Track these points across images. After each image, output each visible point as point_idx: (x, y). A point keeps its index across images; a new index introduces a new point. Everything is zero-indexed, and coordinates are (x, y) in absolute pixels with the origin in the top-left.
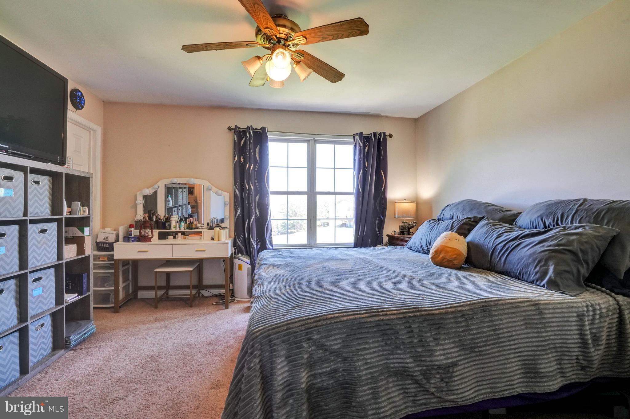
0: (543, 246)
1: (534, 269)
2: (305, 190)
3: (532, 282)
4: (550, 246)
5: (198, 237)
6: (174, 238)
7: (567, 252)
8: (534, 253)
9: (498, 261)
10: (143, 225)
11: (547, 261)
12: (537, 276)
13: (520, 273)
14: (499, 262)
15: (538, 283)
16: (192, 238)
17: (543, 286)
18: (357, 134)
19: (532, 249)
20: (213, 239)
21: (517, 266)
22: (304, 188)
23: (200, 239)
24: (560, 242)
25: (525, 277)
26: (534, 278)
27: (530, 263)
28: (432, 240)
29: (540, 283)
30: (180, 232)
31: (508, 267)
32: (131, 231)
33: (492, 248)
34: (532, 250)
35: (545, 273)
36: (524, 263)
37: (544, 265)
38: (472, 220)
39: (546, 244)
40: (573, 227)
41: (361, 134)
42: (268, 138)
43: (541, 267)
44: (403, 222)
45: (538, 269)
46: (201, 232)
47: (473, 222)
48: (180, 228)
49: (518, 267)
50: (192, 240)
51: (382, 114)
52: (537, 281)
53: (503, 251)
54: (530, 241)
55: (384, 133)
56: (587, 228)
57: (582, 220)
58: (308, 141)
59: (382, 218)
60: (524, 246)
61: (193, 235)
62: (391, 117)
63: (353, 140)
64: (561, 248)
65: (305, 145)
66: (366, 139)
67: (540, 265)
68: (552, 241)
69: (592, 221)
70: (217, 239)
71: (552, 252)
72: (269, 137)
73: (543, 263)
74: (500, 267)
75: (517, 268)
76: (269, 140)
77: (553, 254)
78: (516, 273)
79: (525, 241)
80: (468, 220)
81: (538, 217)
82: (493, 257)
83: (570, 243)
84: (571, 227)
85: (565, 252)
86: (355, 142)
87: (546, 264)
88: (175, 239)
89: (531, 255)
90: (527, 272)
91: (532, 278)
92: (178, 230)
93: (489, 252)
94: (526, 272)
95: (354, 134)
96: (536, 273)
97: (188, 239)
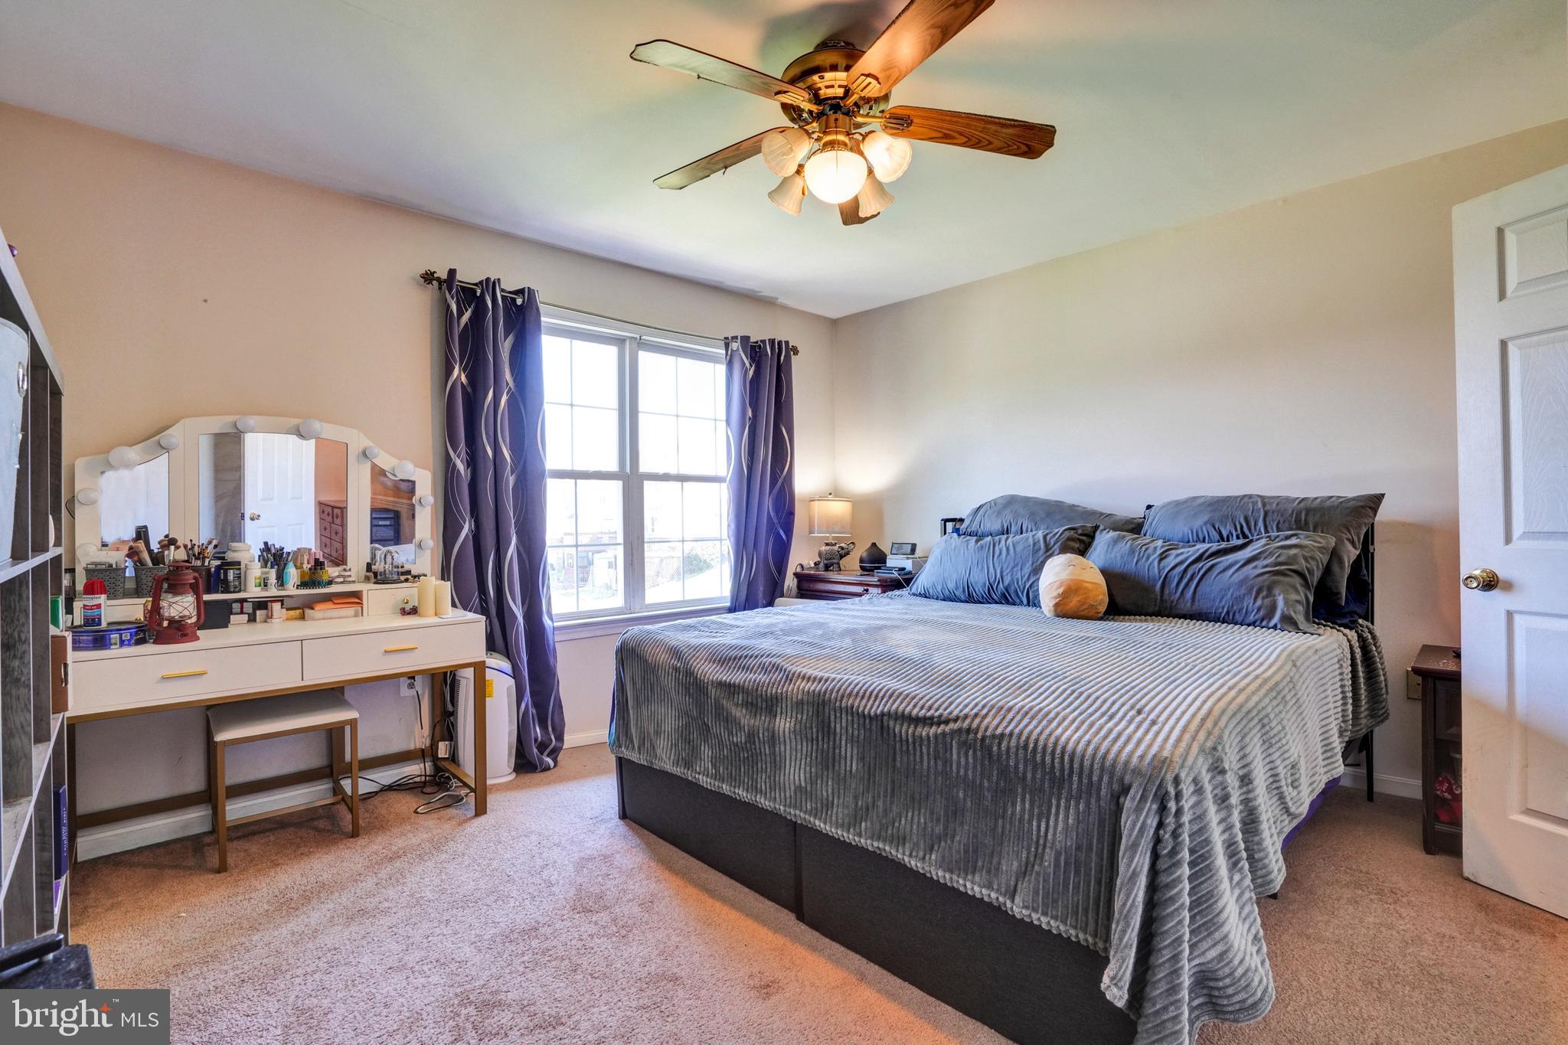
0: (1255, 567)
1: (1254, 603)
2: (613, 466)
3: (1253, 624)
4: (1266, 566)
5: (350, 611)
6: (249, 621)
7: (1294, 575)
8: (1246, 579)
9: (1179, 599)
10: (167, 579)
11: (1270, 589)
12: (1262, 613)
13: (1228, 613)
14: (1181, 600)
15: (1264, 623)
16: (330, 614)
17: (1275, 627)
18: (735, 338)
19: (1239, 573)
20: (414, 611)
21: (1221, 601)
22: (610, 462)
23: (356, 615)
24: (1280, 560)
25: (1239, 618)
26: (1256, 617)
27: (1244, 595)
28: (1004, 574)
29: (1268, 623)
30: (281, 600)
31: (1202, 605)
32: (99, 606)
33: (1160, 577)
34: (1240, 575)
35: (1273, 608)
36: (1232, 596)
37: (1267, 596)
38: (1080, 532)
39: (1261, 563)
40: (1281, 537)
41: (745, 339)
42: (542, 324)
43: (1263, 598)
44: (827, 544)
45: (1259, 602)
46: (357, 595)
47: (1081, 535)
48: (281, 580)
49: (1223, 603)
50: (327, 621)
51: (782, 300)
52: (1262, 622)
53: (1185, 581)
54: (1230, 561)
55: (787, 343)
56: (1302, 537)
57: (1280, 525)
58: (620, 342)
59: (784, 537)
60: (1221, 569)
61: (329, 605)
62: (792, 309)
63: (724, 352)
64: (1283, 567)
65: (612, 351)
66: (755, 351)
67: (1261, 596)
68: (1265, 558)
69: (1294, 527)
70: (432, 612)
71: (1274, 575)
72: (543, 319)
73: (1264, 593)
74: (1186, 606)
75: (1222, 606)
76: (542, 329)
77: (1275, 578)
78: (1221, 613)
79: (1220, 562)
80: (1072, 532)
81: (1205, 523)
82: (1167, 592)
83: (1293, 560)
84: (1278, 536)
85: (1288, 572)
86: (728, 357)
87: (1270, 594)
88: (252, 626)
89: (1242, 583)
90: (1243, 608)
91: (1252, 618)
92: (273, 591)
93: (1155, 586)
94: (1240, 610)
95: (726, 338)
96: (1259, 609)
97: (313, 619)
